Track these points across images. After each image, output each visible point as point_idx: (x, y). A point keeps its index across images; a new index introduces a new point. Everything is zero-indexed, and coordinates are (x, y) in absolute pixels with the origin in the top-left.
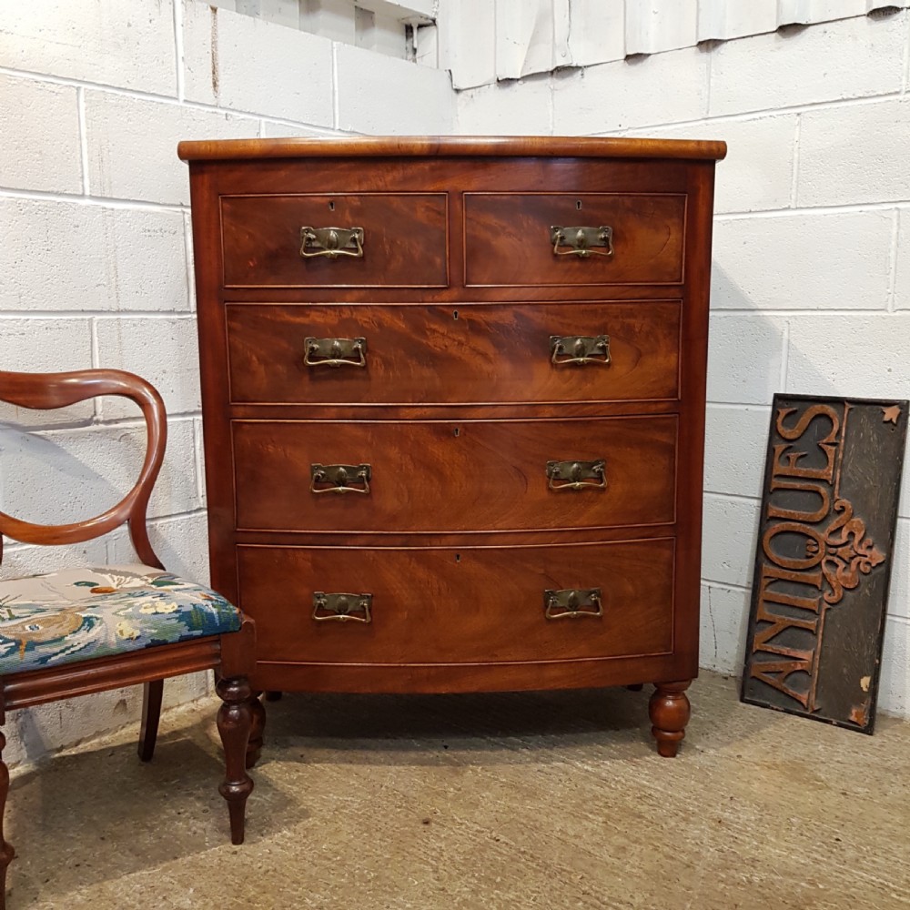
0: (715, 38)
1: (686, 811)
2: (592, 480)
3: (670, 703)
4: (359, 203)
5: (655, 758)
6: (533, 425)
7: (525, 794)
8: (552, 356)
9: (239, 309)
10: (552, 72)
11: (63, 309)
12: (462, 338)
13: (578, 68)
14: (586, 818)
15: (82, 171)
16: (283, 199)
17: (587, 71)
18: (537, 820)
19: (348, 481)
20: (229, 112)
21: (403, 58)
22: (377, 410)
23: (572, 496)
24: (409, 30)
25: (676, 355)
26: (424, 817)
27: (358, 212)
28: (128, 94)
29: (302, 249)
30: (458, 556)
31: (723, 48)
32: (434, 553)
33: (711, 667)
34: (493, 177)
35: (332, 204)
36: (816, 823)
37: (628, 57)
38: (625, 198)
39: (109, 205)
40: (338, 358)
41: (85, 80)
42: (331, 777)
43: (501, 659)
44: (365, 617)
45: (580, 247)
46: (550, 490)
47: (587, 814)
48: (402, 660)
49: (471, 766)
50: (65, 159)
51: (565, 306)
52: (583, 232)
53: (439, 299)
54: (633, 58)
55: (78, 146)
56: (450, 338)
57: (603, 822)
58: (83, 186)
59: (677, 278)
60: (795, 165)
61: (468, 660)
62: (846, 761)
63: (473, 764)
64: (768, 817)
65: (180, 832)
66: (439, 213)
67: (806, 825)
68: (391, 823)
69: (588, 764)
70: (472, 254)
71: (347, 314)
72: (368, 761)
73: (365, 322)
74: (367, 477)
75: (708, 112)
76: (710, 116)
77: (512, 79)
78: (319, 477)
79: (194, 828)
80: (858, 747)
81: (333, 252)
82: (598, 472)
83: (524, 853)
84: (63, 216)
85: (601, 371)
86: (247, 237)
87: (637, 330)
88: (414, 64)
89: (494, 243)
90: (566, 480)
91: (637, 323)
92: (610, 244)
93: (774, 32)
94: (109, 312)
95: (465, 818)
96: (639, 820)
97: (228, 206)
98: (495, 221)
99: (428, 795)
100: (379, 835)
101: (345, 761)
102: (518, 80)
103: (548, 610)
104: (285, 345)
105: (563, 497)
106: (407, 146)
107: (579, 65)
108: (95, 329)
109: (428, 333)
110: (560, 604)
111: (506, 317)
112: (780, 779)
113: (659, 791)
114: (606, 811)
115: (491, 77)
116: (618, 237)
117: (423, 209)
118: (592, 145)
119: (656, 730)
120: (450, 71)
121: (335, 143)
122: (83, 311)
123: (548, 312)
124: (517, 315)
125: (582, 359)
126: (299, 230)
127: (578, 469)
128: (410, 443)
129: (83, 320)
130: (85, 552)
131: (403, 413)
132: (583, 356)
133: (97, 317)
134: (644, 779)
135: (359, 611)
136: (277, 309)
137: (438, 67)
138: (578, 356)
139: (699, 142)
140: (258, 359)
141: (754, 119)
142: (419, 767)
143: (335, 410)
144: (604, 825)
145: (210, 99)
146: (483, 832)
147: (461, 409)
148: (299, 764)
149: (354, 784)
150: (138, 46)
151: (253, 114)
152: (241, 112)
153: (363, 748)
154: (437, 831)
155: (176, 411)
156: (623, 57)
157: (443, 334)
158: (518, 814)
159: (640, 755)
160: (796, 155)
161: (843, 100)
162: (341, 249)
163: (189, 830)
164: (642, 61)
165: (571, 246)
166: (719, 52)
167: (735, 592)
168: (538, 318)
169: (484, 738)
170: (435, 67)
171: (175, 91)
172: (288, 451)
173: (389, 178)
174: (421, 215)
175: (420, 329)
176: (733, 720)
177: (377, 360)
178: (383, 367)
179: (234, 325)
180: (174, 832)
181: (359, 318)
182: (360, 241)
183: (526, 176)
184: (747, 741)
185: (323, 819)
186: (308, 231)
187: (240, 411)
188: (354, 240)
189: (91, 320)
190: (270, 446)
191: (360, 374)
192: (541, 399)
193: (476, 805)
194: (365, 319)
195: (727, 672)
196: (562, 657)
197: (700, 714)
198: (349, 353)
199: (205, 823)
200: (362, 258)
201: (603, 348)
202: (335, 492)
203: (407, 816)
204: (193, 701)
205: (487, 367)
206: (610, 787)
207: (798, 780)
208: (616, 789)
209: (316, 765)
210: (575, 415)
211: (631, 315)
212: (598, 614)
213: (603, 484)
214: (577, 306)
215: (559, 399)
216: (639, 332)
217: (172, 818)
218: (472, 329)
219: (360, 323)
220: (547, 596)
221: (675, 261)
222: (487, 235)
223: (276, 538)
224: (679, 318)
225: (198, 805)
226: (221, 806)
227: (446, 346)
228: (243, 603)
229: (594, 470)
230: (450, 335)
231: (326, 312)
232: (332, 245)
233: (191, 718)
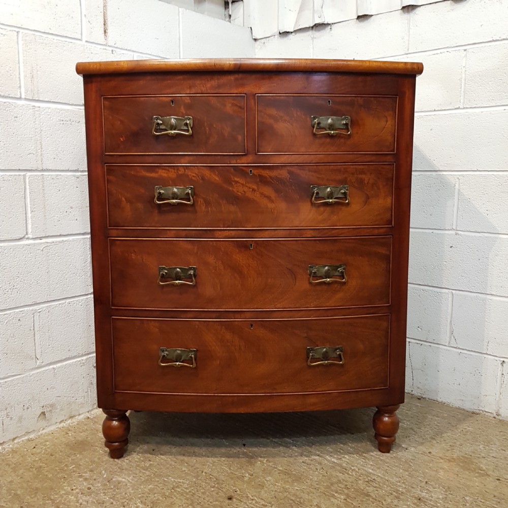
0: (413, 4)
1: (397, 491)
2: (338, 277)
3: (386, 419)
4: (190, 101)
5: (376, 454)
6: (300, 242)
7: (294, 479)
8: (312, 198)
9: (114, 167)
10: (312, 27)
11: (7, 169)
12: (255, 187)
13: (328, 24)
14: (333, 496)
15: (20, 83)
16: (142, 99)
17: (334, 27)
18: (301, 498)
19: (182, 277)
20: (114, 49)
21: (223, 20)
22: (201, 232)
23: (325, 287)
24: (226, 4)
25: (391, 197)
26: (229, 495)
27: (189, 107)
28: (50, 36)
29: (153, 130)
30: (252, 325)
31: (418, 10)
32: (236, 323)
33: (410, 391)
34: (275, 85)
35: (172, 102)
36: (483, 501)
37: (359, 17)
38: (359, 98)
39: (37, 104)
40: (176, 199)
41: (22, 27)
42: (171, 465)
43: (279, 391)
44: (192, 364)
45: (330, 129)
46: (310, 283)
47: (334, 493)
48: (216, 392)
49: (260, 459)
50: (9, 76)
51: (321, 167)
52: (332, 119)
53: (240, 162)
54: (362, 18)
55: (18, 68)
56: (247, 186)
57: (345, 499)
58: (20, 92)
59: (391, 149)
60: (463, 81)
61: (258, 392)
62: (498, 457)
63: (261, 457)
64: (450, 496)
65: (72, 503)
66: (240, 107)
67: (475, 502)
68: (207, 499)
69: (334, 458)
70: (261, 133)
71: (182, 171)
72: (195, 454)
73: (193, 176)
74: (194, 274)
75: (408, 50)
76: (410, 52)
77: (288, 32)
78: (163, 274)
79: (81, 501)
80: (505, 446)
81: (173, 132)
82: (341, 272)
84: (7, 111)
85: (344, 208)
86: (119, 122)
87: (366, 182)
88: (229, 23)
89: (275, 126)
90: (321, 277)
91: (366, 178)
92: (349, 127)
94: (36, 170)
95: (255, 496)
96: (367, 498)
97: (107, 103)
98: (276, 112)
99: (232, 478)
101: (181, 454)
102: (292, 32)
103: (309, 360)
104: (142, 191)
105: (319, 288)
106: (220, 65)
107: (329, 23)
108: (27, 181)
109: (233, 183)
110: (316, 356)
111: (283, 174)
112: (457, 469)
113: (379, 476)
114: (346, 491)
115: (275, 31)
116: (354, 123)
117: (230, 105)
118: (338, 64)
119: (377, 436)
120: (251, 28)
121: (174, 63)
122: (19, 170)
123: (309, 171)
124: (290, 172)
125: (331, 201)
126: (152, 118)
127: (328, 270)
128: (222, 253)
129: (19, 175)
130: (19, 320)
131: (217, 234)
132: (331, 199)
133: (29, 174)
134: (370, 468)
135: (189, 360)
136: (138, 168)
137: (244, 26)
138: (328, 198)
139: (406, 63)
140: (126, 199)
141: (437, 54)
142: (227, 459)
143: (174, 232)
144: (345, 501)
145: (102, 41)
146: (266, 506)
147: (254, 232)
148: (151, 456)
149: (185, 471)
150: (57, 7)
151: (129, 50)
152: (122, 49)
153: (193, 445)
154: (237, 505)
155: (78, 232)
156: (356, 17)
157: (243, 184)
158: (289, 493)
159: (368, 451)
160: (464, 76)
161: (494, 41)
162: (178, 130)
163: (78, 502)
164: (367, 19)
165: (324, 129)
166: (415, 13)
167: (425, 345)
168: (305, 175)
169: (268, 439)
170: (242, 25)
171: (80, 35)
172: (144, 258)
173: (209, 85)
174: (229, 109)
175: (229, 182)
176: (425, 427)
177: (200, 201)
178: (204, 205)
179: (111, 178)
180: (68, 504)
181: (189, 174)
182: (190, 125)
183: (295, 84)
184: (434, 442)
185: (164, 495)
186: (157, 119)
187: (114, 233)
188: (186, 124)
189: (24, 176)
190: (133, 255)
191: (189, 209)
192: (305, 226)
193: (262, 486)
194: (193, 175)
195: (420, 395)
196: (319, 390)
197: (404, 423)
198: (183, 196)
199: (88, 497)
200: (192, 136)
201: (345, 194)
202: (173, 285)
203: (217, 493)
204: (88, 412)
205: (270, 205)
206: (348, 474)
207: (469, 469)
208: (352, 475)
209: (162, 457)
210: (327, 235)
211: (362, 172)
212: (341, 363)
213: (344, 280)
214: (328, 166)
215: (317, 226)
216: (368, 183)
217: (67, 493)
218: (261, 181)
219: (190, 177)
220: (309, 351)
221: (390, 139)
222: (271, 121)
223: (136, 313)
224: (393, 174)
225: (85, 484)
226: (99, 485)
227: (244, 192)
228: (115, 354)
229: (339, 271)
230: (247, 185)
231: (169, 170)
232: (173, 127)
233: (86, 423)
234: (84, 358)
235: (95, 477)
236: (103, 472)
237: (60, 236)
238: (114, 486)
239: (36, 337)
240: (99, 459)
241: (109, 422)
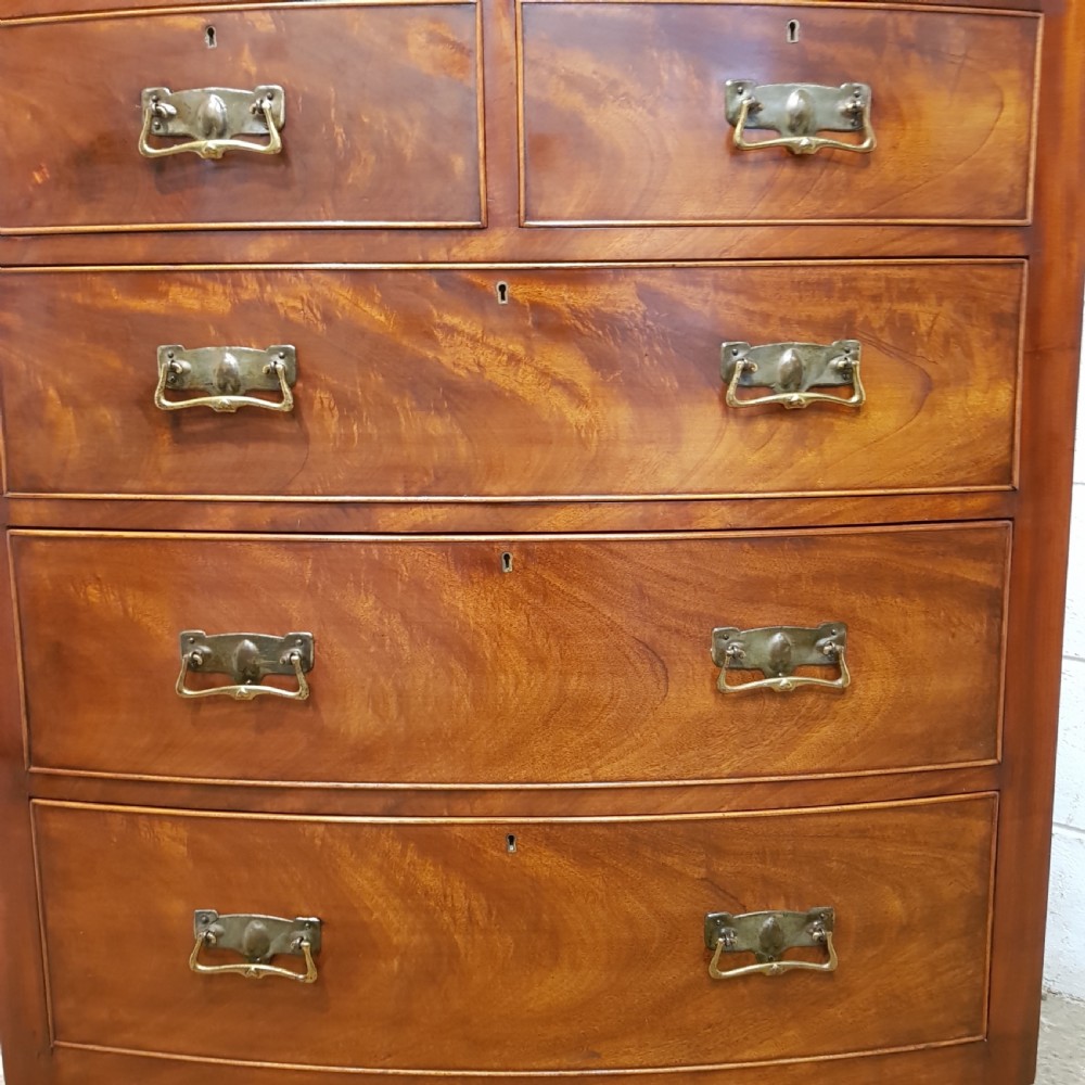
2: (818, 670)
4: (272, 28)
6: (680, 546)
8: (726, 388)
9: (16, 282)
12: (518, 348)
16: (104, 26)
19: (262, 670)
22: (326, 510)
23: (772, 706)
27: (270, 49)
29: (143, 135)
30: (511, 839)
32: (457, 831)
35: (211, 33)
38: (902, 17)
40: (235, 392)
43: (608, 1062)
44: (305, 971)
45: (793, 129)
46: (719, 693)
51: (759, 271)
52: (802, 94)
53: (462, 255)
56: (489, 346)
59: (1014, 209)
61: (534, 1064)
70: (539, 147)
71: (250, 290)
73: (294, 308)
74: (304, 659)
78: (195, 661)
81: (213, 143)
82: (831, 652)
85: (841, 424)
86: (29, 117)
87: (923, 328)
89: (591, 119)
90: (758, 672)
91: (924, 314)
92: (866, 124)
98: (592, 65)
103: (715, 960)
104: (115, 363)
105: (749, 708)
109: (439, 335)
110: (741, 945)
111: (622, 298)
116: (883, 109)
117: (422, 39)
123: (718, 287)
124: (645, 293)
125: (795, 397)
126: (140, 96)
127: (784, 645)
128: (400, 586)
131: (385, 517)
132: (797, 390)
135: (292, 955)
136: (97, 280)
138: (786, 387)
140: (61, 397)
143: (230, 510)
147: (518, 511)
157: (473, 338)
162: (231, 138)
165: (775, 128)
168: (702, 303)
172: (130, 601)
174: (418, 53)
175: (423, 329)
177: (321, 396)
178: (336, 412)
181: (279, 299)
182: (275, 117)
186: (158, 97)
187: (25, 512)
188: (260, 115)
190: (90, 589)
191: (284, 428)
192: (700, 487)
194: (291, 303)
196: (746, 1055)
198: (260, 384)
200: (282, 156)
201: (846, 371)
202: (228, 699)
205: (575, 415)
210: (778, 523)
211: (911, 293)
212: (826, 966)
213: (840, 681)
214: (786, 271)
215: (742, 488)
216: (929, 334)
218: (538, 325)
219: (282, 311)
220: (712, 929)
221: (1010, 168)
222: (576, 100)
223: (113, 790)
224: (1018, 302)
227: (479, 365)
228: (49, 923)
229: (821, 649)
230: (491, 340)
231: (204, 288)
232: (213, 128)
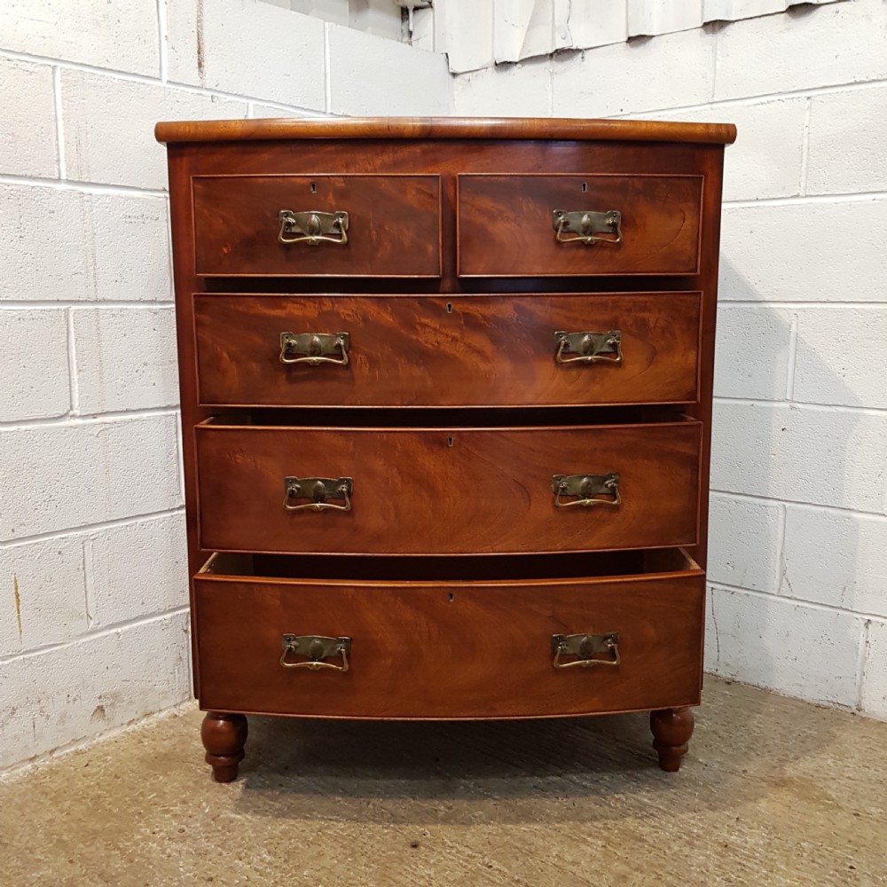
0: (721, 19)
1: (689, 833)
2: (604, 496)
4: (343, 184)
5: (656, 773)
6: (537, 434)
7: (519, 814)
8: (556, 354)
9: (208, 300)
10: (551, 55)
11: (37, 299)
12: (456, 334)
13: (579, 50)
14: (585, 841)
15: (58, 155)
16: (260, 180)
17: (588, 54)
18: (532, 844)
19: (327, 497)
20: (216, 94)
21: (398, 40)
23: (582, 514)
24: (404, 13)
25: (695, 353)
26: (413, 840)
27: (342, 195)
28: (107, 74)
29: (281, 234)
31: (730, 29)
32: (423, 591)
33: (713, 671)
34: (489, 161)
35: (314, 186)
36: (829, 848)
37: (630, 40)
38: (635, 180)
39: (86, 190)
40: (318, 356)
41: (62, 58)
43: (501, 713)
45: (585, 233)
46: (556, 507)
47: (586, 837)
49: (463, 781)
50: (40, 141)
51: (572, 298)
52: (589, 216)
54: (636, 40)
55: (54, 128)
56: (442, 333)
57: (603, 846)
58: (59, 170)
59: (692, 267)
60: (805, 150)
62: (857, 777)
63: (465, 779)
64: (777, 841)
65: (154, 855)
66: (431, 196)
67: (818, 850)
68: (377, 846)
69: (586, 779)
70: (467, 241)
71: (328, 306)
72: (355, 775)
73: (349, 315)
74: (348, 490)
75: (713, 96)
76: (716, 100)
77: (510, 63)
78: (293, 491)
79: (168, 851)
81: (315, 238)
82: (611, 487)
83: (518, 881)
84: (37, 201)
85: (612, 371)
86: (221, 221)
87: (652, 325)
88: (410, 47)
89: (490, 228)
90: (575, 497)
91: (652, 318)
92: (619, 230)
93: (782, 12)
94: (86, 302)
95: (456, 841)
96: (640, 844)
97: (200, 187)
98: (491, 204)
99: (417, 814)
100: (364, 860)
101: (331, 774)
102: (516, 63)
103: (557, 658)
104: (259, 340)
105: (570, 515)
106: (397, 128)
107: (580, 48)
108: (71, 319)
109: (418, 328)
110: (570, 651)
111: (506, 311)
112: (789, 798)
113: (660, 809)
114: (605, 833)
115: (488, 60)
116: (627, 222)
117: (414, 192)
119: (658, 743)
120: (447, 54)
121: (321, 124)
122: (58, 300)
123: (552, 306)
124: (517, 308)
125: (590, 358)
126: (278, 214)
127: (588, 483)
128: (397, 454)
129: (58, 310)
130: (60, 553)
132: (591, 355)
133: (74, 307)
134: (645, 797)
135: (336, 657)
136: (251, 300)
137: (434, 50)
138: (585, 353)
139: (707, 125)
140: (230, 356)
141: (762, 104)
142: (409, 782)
144: (603, 849)
145: (195, 80)
146: (474, 857)
148: (282, 777)
149: (339, 801)
150: (118, 24)
151: (241, 96)
152: (227, 94)
154: (426, 856)
156: (626, 39)
157: (435, 329)
158: (512, 836)
159: (641, 770)
160: (806, 141)
161: (856, 83)
162: (323, 235)
163: (164, 853)
164: (645, 42)
165: (575, 233)
166: (725, 33)
167: (739, 594)
168: (544, 313)
169: (478, 750)
170: (432, 50)
171: (158, 71)
172: (259, 462)
173: (378, 161)
174: (412, 198)
175: (412, 326)
176: (738, 731)
177: (361, 358)
178: (368, 365)
179: (202, 317)
180: (148, 855)
181: (341, 310)
182: (344, 226)
183: (523, 160)
184: (752, 753)
185: (305, 841)
186: (287, 215)
188: (337, 225)
189: (67, 311)
190: (237, 456)
191: (343, 372)
192: (544, 401)
193: (467, 826)
194: (347, 312)
195: (729, 676)
197: (702, 723)
198: (330, 350)
199: (181, 845)
200: (347, 245)
201: (614, 345)
202: (311, 510)
203: (394, 838)
204: (175, 706)
205: (483, 366)
206: (610, 806)
207: (808, 798)
208: (616, 808)
209: (300, 779)
211: (645, 308)
213: (616, 502)
214: (585, 298)
215: (565, 402)
216: (654, 328)
217: (146, 839)
218: (467, 323)
219: (343, 317)
220: (555, 642)
221: (689, 248)
222: (482, 220)
224: (699, 312)
225: (174, 824)
226: (198, 825)
227: (438, 343)
229: (607, 485)
230: (443, 330)
231: (305, 305)
232: (314, 231)
233: (173, 724)
234: (168, 616)
235: (190, 812)
236: (204, 804)
237: (127, 411)
238: (223, 828)
239: (88, 582)
240: (196, 782)
241: (213, 722)
